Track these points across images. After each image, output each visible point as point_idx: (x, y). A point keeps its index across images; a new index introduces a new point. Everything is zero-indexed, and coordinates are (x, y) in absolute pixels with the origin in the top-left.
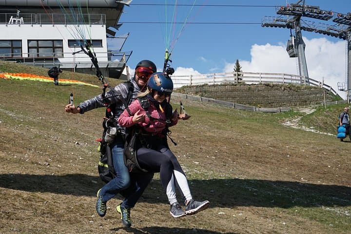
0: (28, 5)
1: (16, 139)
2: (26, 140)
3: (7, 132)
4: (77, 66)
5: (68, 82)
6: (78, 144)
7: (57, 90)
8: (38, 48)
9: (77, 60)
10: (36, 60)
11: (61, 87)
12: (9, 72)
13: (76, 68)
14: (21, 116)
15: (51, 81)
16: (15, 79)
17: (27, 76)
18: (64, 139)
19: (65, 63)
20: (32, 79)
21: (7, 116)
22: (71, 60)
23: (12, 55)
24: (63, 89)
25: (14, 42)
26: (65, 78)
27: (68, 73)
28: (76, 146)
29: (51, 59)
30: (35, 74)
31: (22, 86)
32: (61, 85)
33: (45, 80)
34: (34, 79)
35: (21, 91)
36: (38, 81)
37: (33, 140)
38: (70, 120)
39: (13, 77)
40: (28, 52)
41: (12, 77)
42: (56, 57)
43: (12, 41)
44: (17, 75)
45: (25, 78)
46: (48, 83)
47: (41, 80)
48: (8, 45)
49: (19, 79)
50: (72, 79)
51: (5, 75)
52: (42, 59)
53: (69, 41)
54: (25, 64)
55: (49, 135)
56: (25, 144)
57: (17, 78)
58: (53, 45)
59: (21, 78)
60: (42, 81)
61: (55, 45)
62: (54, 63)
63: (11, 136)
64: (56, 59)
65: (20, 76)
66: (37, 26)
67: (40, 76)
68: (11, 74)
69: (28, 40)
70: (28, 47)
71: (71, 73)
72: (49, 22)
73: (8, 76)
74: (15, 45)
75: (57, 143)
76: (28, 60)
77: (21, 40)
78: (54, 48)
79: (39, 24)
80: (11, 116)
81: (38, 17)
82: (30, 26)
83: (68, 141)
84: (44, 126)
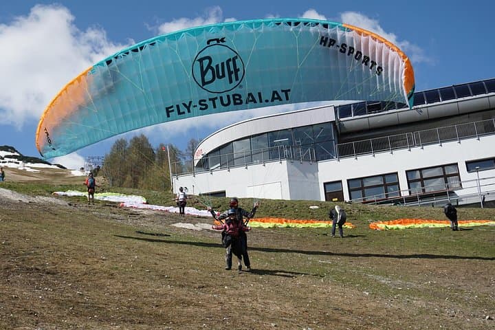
0: (401, 122)
1: (390, 318)
2: (404, 318)
3: (377, 309)
4: (484, 198)
5: (472, 224)
6: (489, 318)
7: (457, 238)
8: (422, 180)
9: (484, 190)
10: (422, 197)
11: (463, 232)
12: (384, 220)
13: (483, 201)
14: (399, 281)
15: (447, 225)
16: (392, 229)
17: (411, 223)
18: (466, 313)
19: (466, 197)
20: (417, 226)
21: (378, 284)
22: (475, 191)
23: (387, 196)
24: (466, 235)
25: (386, 178)
26: (467, 219)
27: (471, 211)
28: (487, 322)
29: (443, 194)
30: (421, 218)
31: (403, 238)
32: (462, 229)
33: (438, 225)
34: (421, 226)
35: (401, 246)
36: (427, 228)
37: (416, 318)
38: (477, 282)
39: (390, 227)
40: (409, 188)
41: (388, 226)
42: (450, 190)
43: (383, 176)
44: (394, 224)
45: (408, 226)
46: (442, 229)
47: (431, 225)
48: (379, 182)
49: (398, 229)
50: (479, 219)
51: (378, 225)
52: (431, 196)
53: (467, 163)
54: (406, 206)
55: (442, 309)
56: (403, 325)
57: (395, 227)
58: (444, 173)
59: (401, 227)
60: (432, 227)
61: (447, 172)
62: (448, 199)
63: (382, 314)
64: (452, 193)
65: (400, 223)
66: (416, 150)
67: (429, 220)
68: (387, 222)
69: (406, 172)
70: (408, 181)
71: (477, 210)
72: (434, 141)
73: (381, 226)
74: (389, 180)
75: (455, 319)
76: (409, 200)
77: (397, 173)
78: (445, 177)
79: (420, 145)
80: (384, 284)
81: (417, 136)
82: (406, 150)
83: (474, 316)
84: (434, 294)
